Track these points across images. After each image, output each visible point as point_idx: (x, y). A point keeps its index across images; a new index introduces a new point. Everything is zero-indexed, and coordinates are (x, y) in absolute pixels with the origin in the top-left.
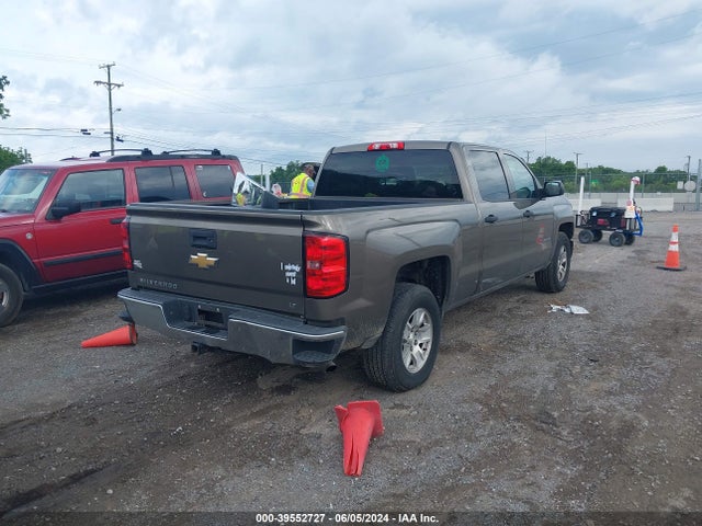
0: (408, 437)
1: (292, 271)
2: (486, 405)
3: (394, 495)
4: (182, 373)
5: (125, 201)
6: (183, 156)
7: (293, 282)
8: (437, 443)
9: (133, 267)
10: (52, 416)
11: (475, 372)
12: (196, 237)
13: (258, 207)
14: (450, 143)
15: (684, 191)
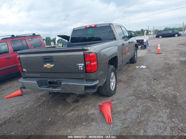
0: (119, 109)
1: (81, 66)
2: (135, 96)
3: (125, 127)
4: (42, 101)
5: (9, 51)
6: (24, 36)
7: (82, 69)
8: (128, 109)
9: (23, 71)
10: (5, 122)
11: (127, 87)
12: (45, 59)
13: (66, 47)
14: (110, 24)
15: (150, 34)
